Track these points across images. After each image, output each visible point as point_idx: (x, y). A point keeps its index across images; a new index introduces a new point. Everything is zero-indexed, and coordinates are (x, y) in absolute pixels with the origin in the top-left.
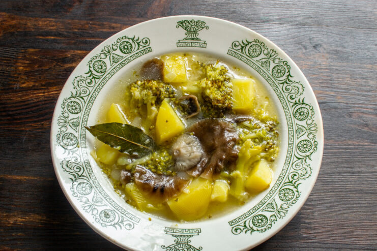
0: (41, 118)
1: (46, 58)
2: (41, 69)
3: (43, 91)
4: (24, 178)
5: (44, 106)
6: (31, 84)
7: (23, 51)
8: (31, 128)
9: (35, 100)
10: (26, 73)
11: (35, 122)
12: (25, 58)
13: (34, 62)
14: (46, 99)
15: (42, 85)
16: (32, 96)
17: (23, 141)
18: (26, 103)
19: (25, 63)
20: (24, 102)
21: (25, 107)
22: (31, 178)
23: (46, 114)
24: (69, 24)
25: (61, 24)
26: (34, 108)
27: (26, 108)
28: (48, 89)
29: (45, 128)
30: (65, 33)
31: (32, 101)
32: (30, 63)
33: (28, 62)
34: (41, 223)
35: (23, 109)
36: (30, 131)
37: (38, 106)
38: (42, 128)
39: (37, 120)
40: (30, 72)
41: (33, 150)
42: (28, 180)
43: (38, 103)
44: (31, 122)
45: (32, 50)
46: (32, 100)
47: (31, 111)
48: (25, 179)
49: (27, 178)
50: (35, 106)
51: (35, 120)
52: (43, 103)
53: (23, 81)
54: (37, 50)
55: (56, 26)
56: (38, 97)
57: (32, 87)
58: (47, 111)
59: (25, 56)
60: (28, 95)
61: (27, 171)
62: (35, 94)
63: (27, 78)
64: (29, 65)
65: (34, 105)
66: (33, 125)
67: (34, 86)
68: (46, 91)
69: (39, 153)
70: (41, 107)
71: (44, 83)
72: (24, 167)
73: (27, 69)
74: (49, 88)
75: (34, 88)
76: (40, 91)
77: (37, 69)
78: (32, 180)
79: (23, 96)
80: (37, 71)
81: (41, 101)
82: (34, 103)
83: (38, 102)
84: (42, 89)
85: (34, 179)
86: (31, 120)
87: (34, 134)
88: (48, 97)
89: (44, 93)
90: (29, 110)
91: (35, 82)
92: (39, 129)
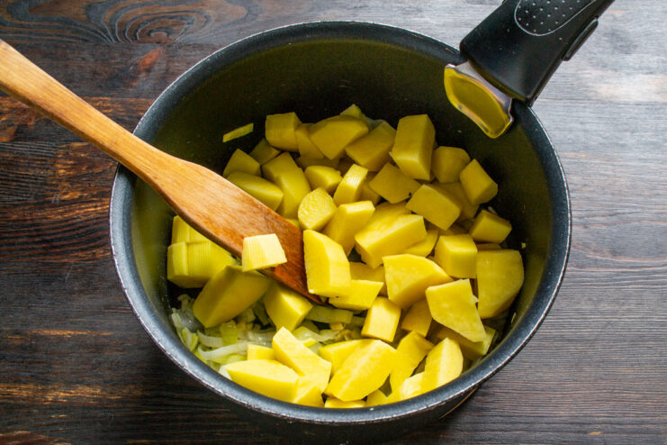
0: (92, 244)
1: (99, 156)
2: (90, 172)
3: (94, 204)
4: (67, 333)
5: (96, 226)
6: (77, 195)
7: (64, 146)
8: (77, 259)
9: (83, 218)
10: (70, 179)
11: (82, 250)
12: (67, 156)
13: (80, 162)
14: (99, 216)
15: (93, 196)
16: (77, 211)
17: (66, 278)
18: (70, 222)
19: (68, 165)
20: (67, 221)
21: (67, 229)
22: (78, 333)
23: (99, 238)
24: (131, 104)
25: (120, 106)
26: (81, 230)
27: (69, 231)
28: (102, 201)
29: (98, 259)
30: (127, 119)
31: (79, 220)
32: (74, 164)
33: (72, 162)
34: (95, 399)
35: (65, 231)
36: (76, 264)
37: (88, 226)
38: (93, 260)
39: (85, 246)
40: (75, 177)
41: (81, 292)
42: (73, 336)
43: (88, 223)
44: (77, 251)
45: (78, 144)
46: (78, 218)
47: (77, 234)
48: (70, 334)
49: (72, 333)
50: (82, 227)
51: (83, 247)
52: (95, 221)
53: (64, 191)
54: (85, 144)
55: (113, 108)
56: (86, 214)
57: (78, 199)
58: (100, 233)
59: (67, 153)
60: (71, 211)
61: (72, 323)
62: (83, 208)
63: (70, 186)
64: (74, 167)
65: (81, 225)
66: (80, 254)
67: (81, 197)
68: (99, 204)
69: (89, 296)
70: (91, 228)
71: (95, 193)
72: (67, 317)
73: (71, 173)
74: (104, 199)
75: (81, 201)
76: (91, 205)
77: (86, 172)
78: (79, 335)
79: (66, 212)
80: (84, 176)
81: (91, 219)
82: (81, 222)
83: (87, 221)
84: (93, 201)
85: (82, 335)
86: (77, 248)
87: (80, 268)
88: (102, 213)
89: (96, 207)
90: (75, 233)
91: (82, 191)
92: (89, 260)
